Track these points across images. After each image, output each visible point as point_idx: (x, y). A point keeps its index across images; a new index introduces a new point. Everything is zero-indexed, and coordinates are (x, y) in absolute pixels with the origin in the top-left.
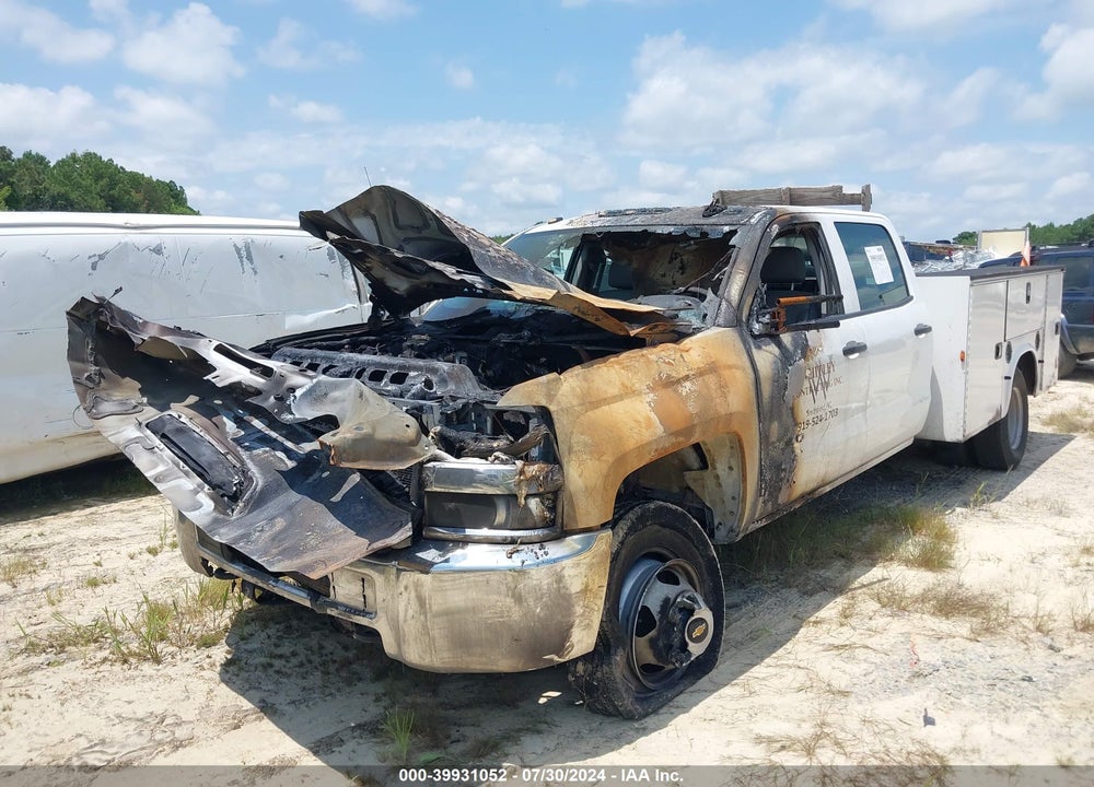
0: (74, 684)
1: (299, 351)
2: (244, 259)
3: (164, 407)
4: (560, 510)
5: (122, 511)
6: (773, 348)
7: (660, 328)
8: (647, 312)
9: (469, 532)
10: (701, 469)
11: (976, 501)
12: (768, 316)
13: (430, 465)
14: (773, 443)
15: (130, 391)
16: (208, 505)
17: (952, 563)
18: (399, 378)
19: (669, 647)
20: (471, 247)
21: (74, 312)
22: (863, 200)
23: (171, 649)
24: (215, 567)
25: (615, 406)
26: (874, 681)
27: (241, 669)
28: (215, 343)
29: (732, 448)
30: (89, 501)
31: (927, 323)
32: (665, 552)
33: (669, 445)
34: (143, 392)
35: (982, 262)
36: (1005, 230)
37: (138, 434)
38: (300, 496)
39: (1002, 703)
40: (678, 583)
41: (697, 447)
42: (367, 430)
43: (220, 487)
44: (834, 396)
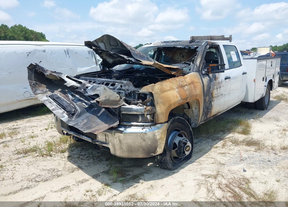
0: (30, 162)
1: (86, 78)
2: (67, 54)
3: (53, 92)
4: (155, 118)
5: (37, 119)
6: (207, 78)
7: (179, 72)
8: (176, 68)
9: (132, 123)
10: (188, 109)
11: (256, 118)
12: (206, 69)
13: (123, 107)
14: (207, 102)
15: (44, 88)
16: (66, 116)
17: (250, 133)
18: (113, 85)
19: (180, 153)
20: (131, 51)
21: (29, 67)
22: (230, 39)
23: (54, 153)
24: (65, 133)
25: (168, 92)
26: (231, 161)
27: (72, 158)
28: (66, 75)
29: (197, 103)
30: (28, 117)
31: (245, 71)
32: (179, 129)
33: (181, 102)
34: (47, 88)
35: (259, 56)
36: (264, 47)
37: (47, 99)
38: (90, 114)
39: (263, 167)
40: (183, 137)
41: (188, 103)
42: (107, 98)
43: (69, 112)
44: (222, 90)
